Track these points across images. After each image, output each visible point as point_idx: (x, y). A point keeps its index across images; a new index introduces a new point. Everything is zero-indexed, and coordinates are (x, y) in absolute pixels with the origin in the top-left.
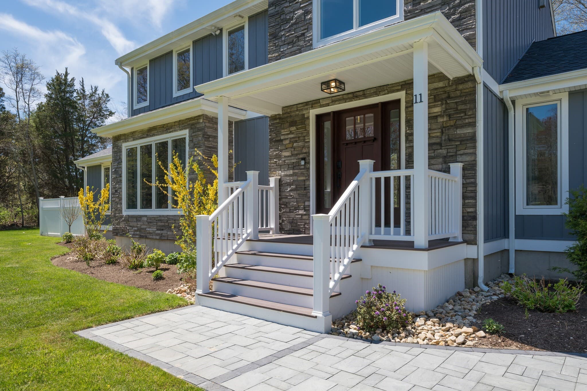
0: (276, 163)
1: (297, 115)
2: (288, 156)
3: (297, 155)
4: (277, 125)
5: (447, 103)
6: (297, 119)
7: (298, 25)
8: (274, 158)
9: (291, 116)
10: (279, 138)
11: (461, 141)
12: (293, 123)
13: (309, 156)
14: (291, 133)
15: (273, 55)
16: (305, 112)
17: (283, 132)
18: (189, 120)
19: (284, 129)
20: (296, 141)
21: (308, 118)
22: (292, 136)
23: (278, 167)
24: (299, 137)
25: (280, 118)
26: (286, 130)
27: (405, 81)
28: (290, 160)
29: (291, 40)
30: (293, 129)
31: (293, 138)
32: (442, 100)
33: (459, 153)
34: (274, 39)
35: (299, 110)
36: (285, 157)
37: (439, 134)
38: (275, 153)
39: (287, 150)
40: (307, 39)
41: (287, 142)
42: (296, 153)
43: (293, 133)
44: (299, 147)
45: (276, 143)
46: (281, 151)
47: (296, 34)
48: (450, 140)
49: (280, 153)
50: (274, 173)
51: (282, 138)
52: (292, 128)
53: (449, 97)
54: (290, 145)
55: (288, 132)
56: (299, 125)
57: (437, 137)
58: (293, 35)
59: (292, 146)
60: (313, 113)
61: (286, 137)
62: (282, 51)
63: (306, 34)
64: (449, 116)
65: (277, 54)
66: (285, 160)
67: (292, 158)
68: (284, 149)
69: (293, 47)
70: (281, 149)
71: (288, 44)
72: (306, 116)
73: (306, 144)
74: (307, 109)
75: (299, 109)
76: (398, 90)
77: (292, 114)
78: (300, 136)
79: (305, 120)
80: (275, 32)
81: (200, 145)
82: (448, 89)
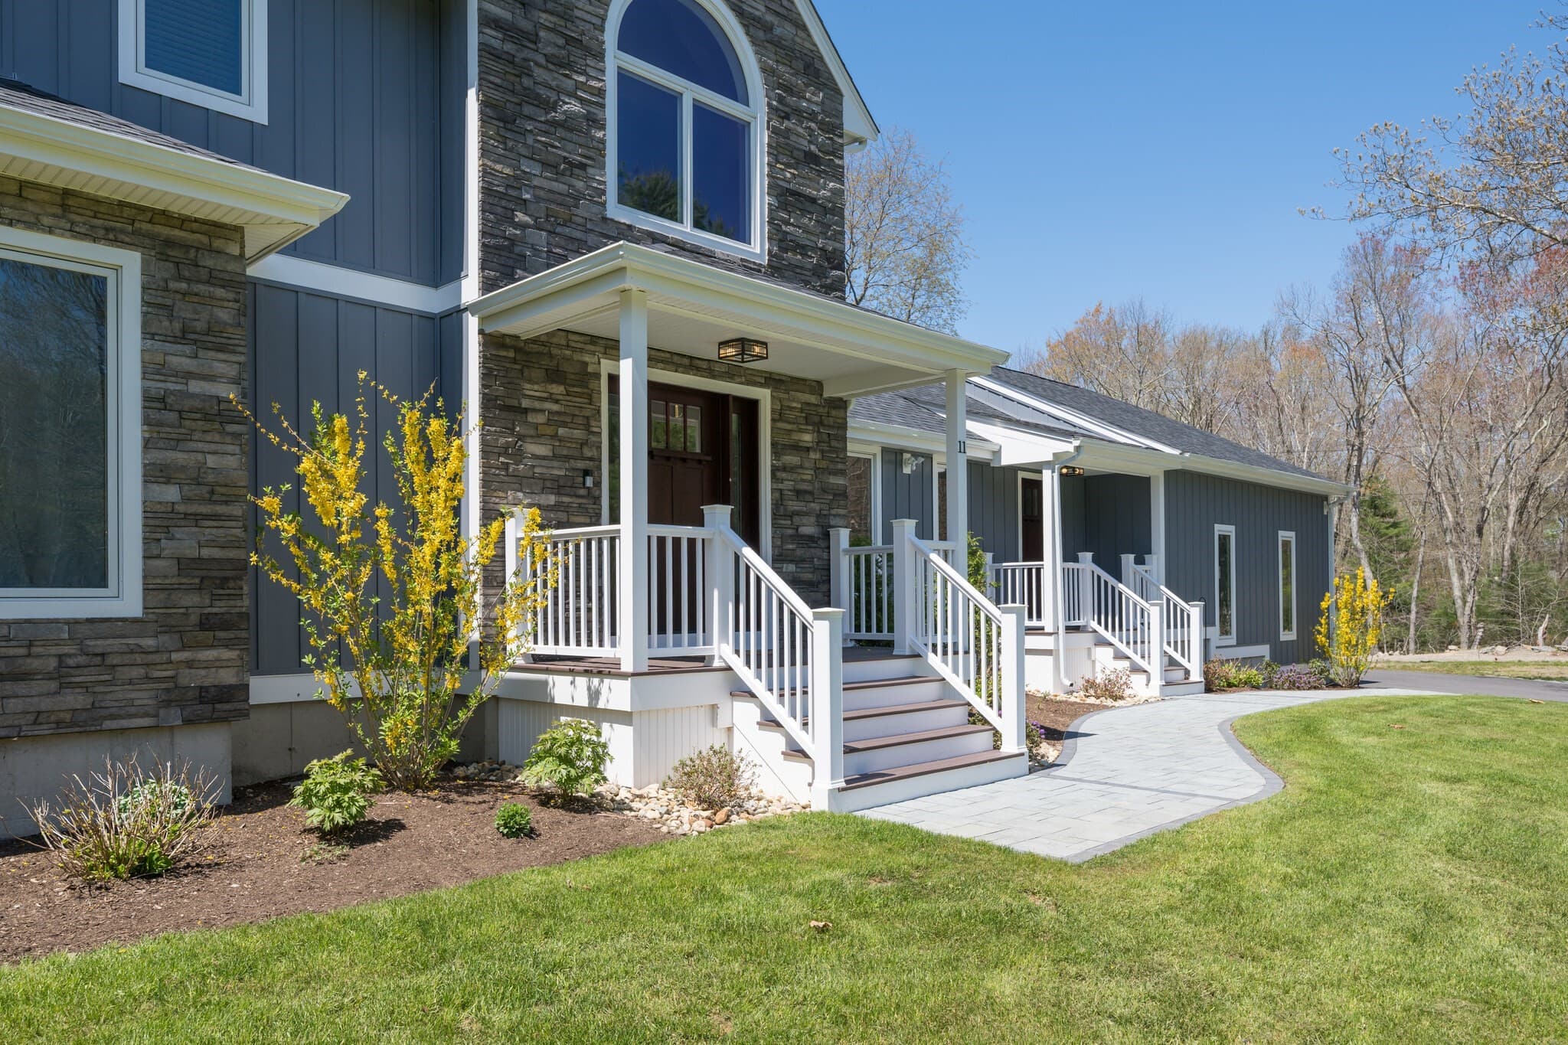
0: (507, 469)
1: (569, 360)
2: (544, 458)
3: (567, 458)
4: (508, 365)
5: (819, 432)
6: (566, 367)
7: (569, 135)
8: (500, 455)
9: (551, 356)
10: (515, 403)
11: (835, 495)
12: (555, 375)
13: (599, 468)
14: (551, 398)
15: (499, 167)
16: (587, 358)
17: (529, 389)
19: (530, 381)
20: (564, 424)
21: (597, 376)
22: (555, 407)
23: (513, 479)
24: (574, 415)
25: (518, 350)
26: (536, 387)
27: (771, 373)
28: (548, 467)
29: (551, 159)
30: (558, 389)
31: (558, 413)
32: (813, 424)
33: (834, 512)
34: (502, 125)
35: (574, 349)
36: (535, 457)
37: (809, 477)
38: (502, 441)
39: (542, 440)
40: (595, 185)
41: (541, 419)
42: (565, 452)
43: (557, 401)
44: (571, 440)
45: (504, 414)
46: (521, 437)
47: (565, 154)
48: (824, 491)
49: (520, 443)
50: (501, 494)
51: (525, 403)
52: (554, 386)
53: (821, 423)
54: (549, 431)
55: (545, 395)
56: (574, 386)
57: (810, 481)
58: (560, 152)
59: (552, 433)
60: (606, 368)
61: (537, 405)
62: (525, 172)
63: (590, 171)
64: (822, 452)
65: (507, 171)
66: (534, 466)
67: (555, 464)
68: (532, 437)
69: (556, 180)
70: (523, 432)
71: (545, 165)
72: (590, 369)
73: (593, 438)
74: (593, 353)
75: (573, 344)
76: (761, 385)
77: (555, 351)
78: (577, 413)
79: (588, 379)
80: (503, 104)
82: (821, 410)
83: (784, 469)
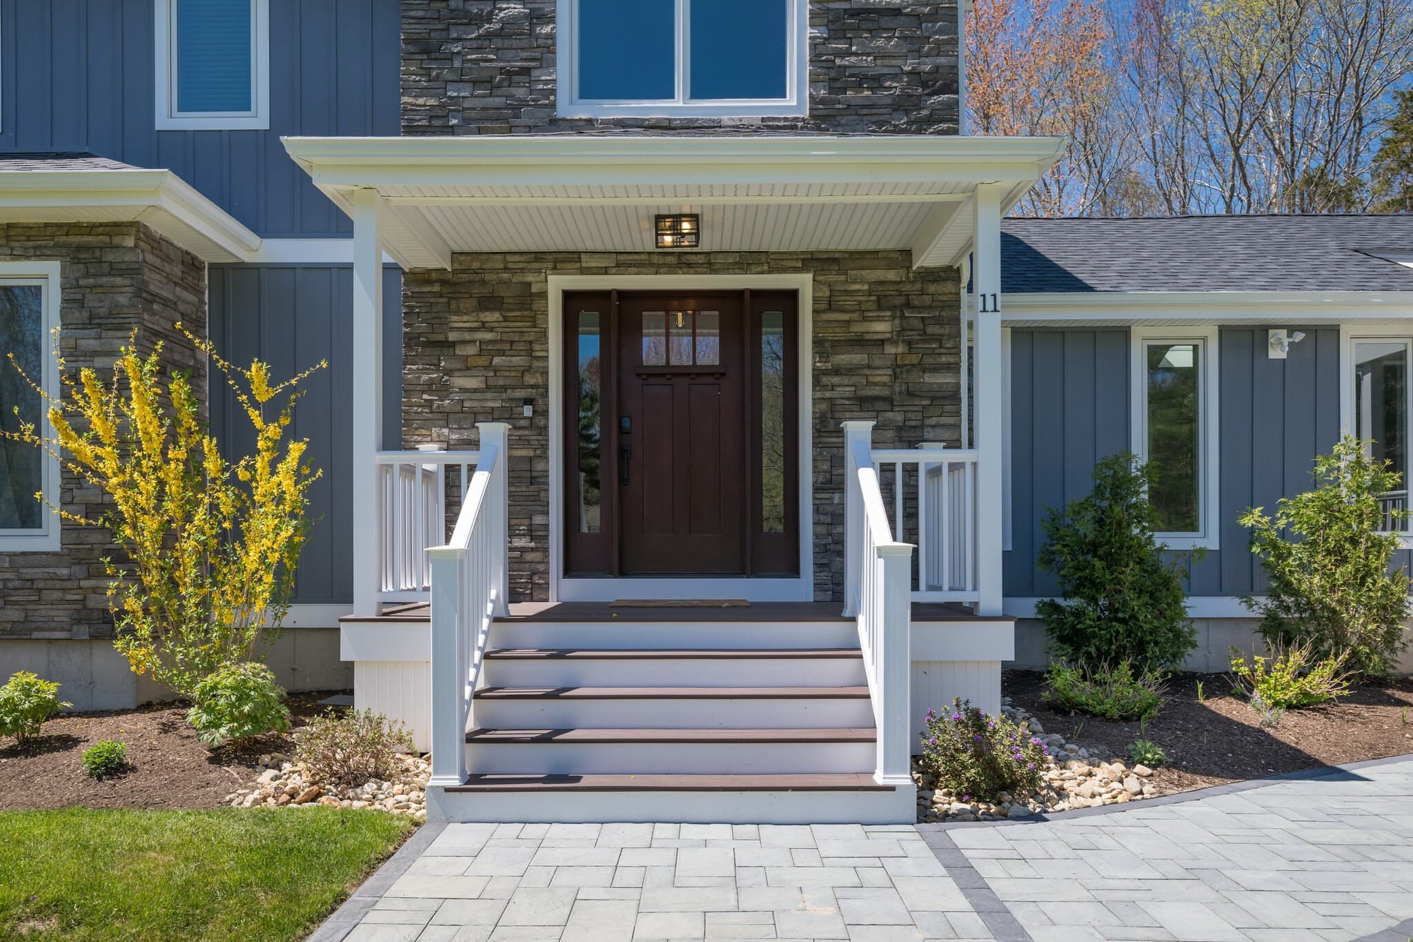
0: (431, 407)
1: (507, 283)
2: (475, 391)
3: (504, 388)
4: (432, 300)
5: (903, 317)
6: (503, 292)
7: (507, 43)
8: (423, 392)
9: (483, 282)
10: (441, 337)
11: (933, 399)
12: (490, 302)
13: (545, 394)
14: (484, 327)
15: (421, 101)
16: (530, 278)
17: (456, 321)
18: (65, 229)
19: (458, 312)
20: (502, 353)
21: (543, 295)
22: (489, 336)
23: (439, 416)
24: (512, 342)
25: (443, 282)
26: (465, 318)
27: (812, 253)
28: (480, 400)
29: (485, 75)
30: (492, 317)
31: (491, 341)
32: (893, 308)
33: (928, 422)
34: (425, 57)
35: (513, 271)
36: (463, 390)
37: (886, 379)
38: (425, 377)
39: (468, 373)
40: (540, 87)
41: (471, 350)
42: (501, 382)
43: (491, 330)
44: (510, 368)
45: (428, 351)
46: (448, 372)
47: (501, 64)
48: (910, 394)
49: (446, 378)
50: (424, 432)
51: (452, 336)
52: (487, 313)
53: (908, 305)
54: (483, 361)
55: (476, 325)
56: (513, 310)
57: (884, 384)
58: (494, 64)
59: (485, 364)
60: (557, 284)
61: (467, 336)
62: (451, 98)
63: (535, 73)
64: (909, 343)
65: (432, 102)
66: (462, 401)
67: (489, 395)
68: (459, 370)
69: (491, 95)
70: (449, 366)
71: (475, 83)
72: (534, 289)
73: (537, 364)
74: (539, 271)
75: (510, 266)
76: (796, 270)
77: (488, 277)
78: (517, 338)
79: (530, 300)
80: (426, 36)
81: (121, 321)
82: (906, 288)
83: (837, 371)
